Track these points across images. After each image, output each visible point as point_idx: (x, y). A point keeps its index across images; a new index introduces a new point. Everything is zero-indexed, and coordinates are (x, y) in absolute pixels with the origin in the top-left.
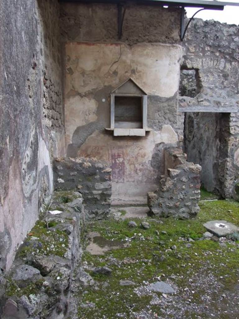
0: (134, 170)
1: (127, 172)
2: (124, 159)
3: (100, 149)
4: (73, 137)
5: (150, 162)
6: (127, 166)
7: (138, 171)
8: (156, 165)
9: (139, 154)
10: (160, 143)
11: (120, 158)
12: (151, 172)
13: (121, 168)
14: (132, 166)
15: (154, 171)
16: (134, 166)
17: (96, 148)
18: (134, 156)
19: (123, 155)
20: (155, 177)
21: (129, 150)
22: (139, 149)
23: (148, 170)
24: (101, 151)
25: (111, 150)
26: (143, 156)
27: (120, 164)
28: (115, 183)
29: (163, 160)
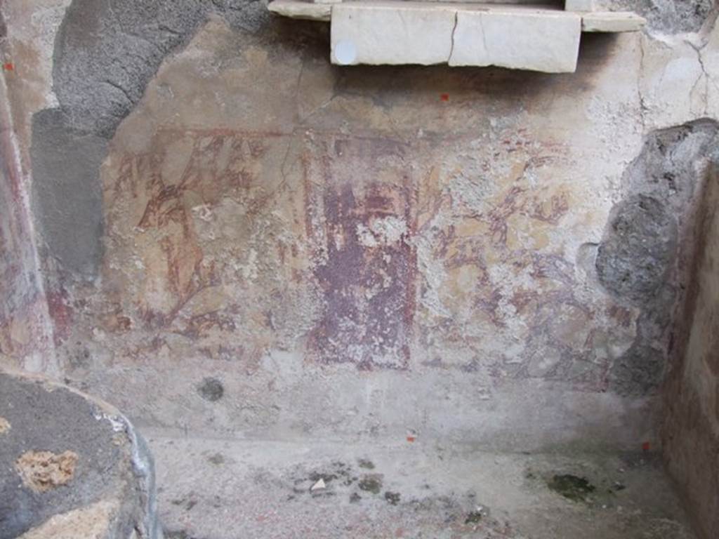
0: (478, 301)
1: (433, 306)
2: (413, 227)
3: (246, 150)
4: (58, 60)
5: (594, 252)
6: (432, 272)
7: (506, 308)
8: (634, 277)
9: (519, 201)
10: (689, 126)
11: (382, 216)
12: (590, 316)
13: (388, 281)
14: (467, 276)
15: (613, 311)
16: (477, 273)
17: (220, 141)
18: (481, 209)
19: (406, 193)
20: (618, 350)
21: (448, 163)
22: (521, 158)
23: (572, 301)
24: (256, 168)
25: (325, 161)
26: (548, 212)
27: (388, 258)
28: (352, 366)
29: (689, 250)
